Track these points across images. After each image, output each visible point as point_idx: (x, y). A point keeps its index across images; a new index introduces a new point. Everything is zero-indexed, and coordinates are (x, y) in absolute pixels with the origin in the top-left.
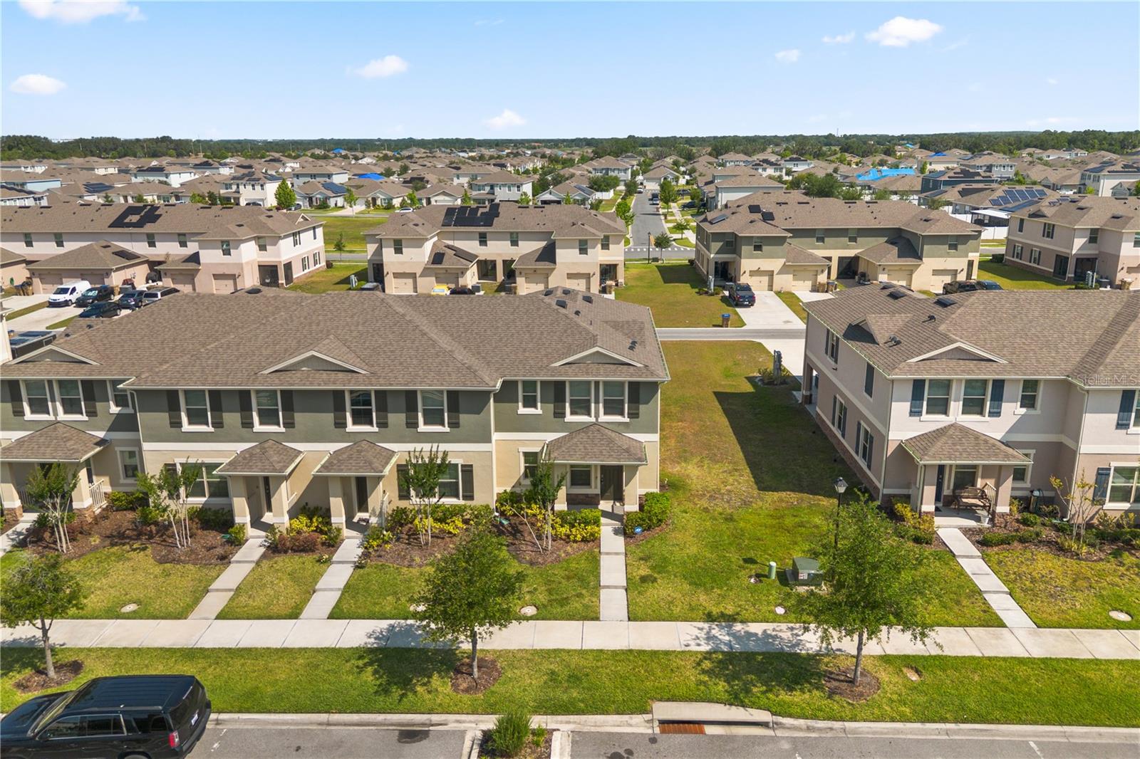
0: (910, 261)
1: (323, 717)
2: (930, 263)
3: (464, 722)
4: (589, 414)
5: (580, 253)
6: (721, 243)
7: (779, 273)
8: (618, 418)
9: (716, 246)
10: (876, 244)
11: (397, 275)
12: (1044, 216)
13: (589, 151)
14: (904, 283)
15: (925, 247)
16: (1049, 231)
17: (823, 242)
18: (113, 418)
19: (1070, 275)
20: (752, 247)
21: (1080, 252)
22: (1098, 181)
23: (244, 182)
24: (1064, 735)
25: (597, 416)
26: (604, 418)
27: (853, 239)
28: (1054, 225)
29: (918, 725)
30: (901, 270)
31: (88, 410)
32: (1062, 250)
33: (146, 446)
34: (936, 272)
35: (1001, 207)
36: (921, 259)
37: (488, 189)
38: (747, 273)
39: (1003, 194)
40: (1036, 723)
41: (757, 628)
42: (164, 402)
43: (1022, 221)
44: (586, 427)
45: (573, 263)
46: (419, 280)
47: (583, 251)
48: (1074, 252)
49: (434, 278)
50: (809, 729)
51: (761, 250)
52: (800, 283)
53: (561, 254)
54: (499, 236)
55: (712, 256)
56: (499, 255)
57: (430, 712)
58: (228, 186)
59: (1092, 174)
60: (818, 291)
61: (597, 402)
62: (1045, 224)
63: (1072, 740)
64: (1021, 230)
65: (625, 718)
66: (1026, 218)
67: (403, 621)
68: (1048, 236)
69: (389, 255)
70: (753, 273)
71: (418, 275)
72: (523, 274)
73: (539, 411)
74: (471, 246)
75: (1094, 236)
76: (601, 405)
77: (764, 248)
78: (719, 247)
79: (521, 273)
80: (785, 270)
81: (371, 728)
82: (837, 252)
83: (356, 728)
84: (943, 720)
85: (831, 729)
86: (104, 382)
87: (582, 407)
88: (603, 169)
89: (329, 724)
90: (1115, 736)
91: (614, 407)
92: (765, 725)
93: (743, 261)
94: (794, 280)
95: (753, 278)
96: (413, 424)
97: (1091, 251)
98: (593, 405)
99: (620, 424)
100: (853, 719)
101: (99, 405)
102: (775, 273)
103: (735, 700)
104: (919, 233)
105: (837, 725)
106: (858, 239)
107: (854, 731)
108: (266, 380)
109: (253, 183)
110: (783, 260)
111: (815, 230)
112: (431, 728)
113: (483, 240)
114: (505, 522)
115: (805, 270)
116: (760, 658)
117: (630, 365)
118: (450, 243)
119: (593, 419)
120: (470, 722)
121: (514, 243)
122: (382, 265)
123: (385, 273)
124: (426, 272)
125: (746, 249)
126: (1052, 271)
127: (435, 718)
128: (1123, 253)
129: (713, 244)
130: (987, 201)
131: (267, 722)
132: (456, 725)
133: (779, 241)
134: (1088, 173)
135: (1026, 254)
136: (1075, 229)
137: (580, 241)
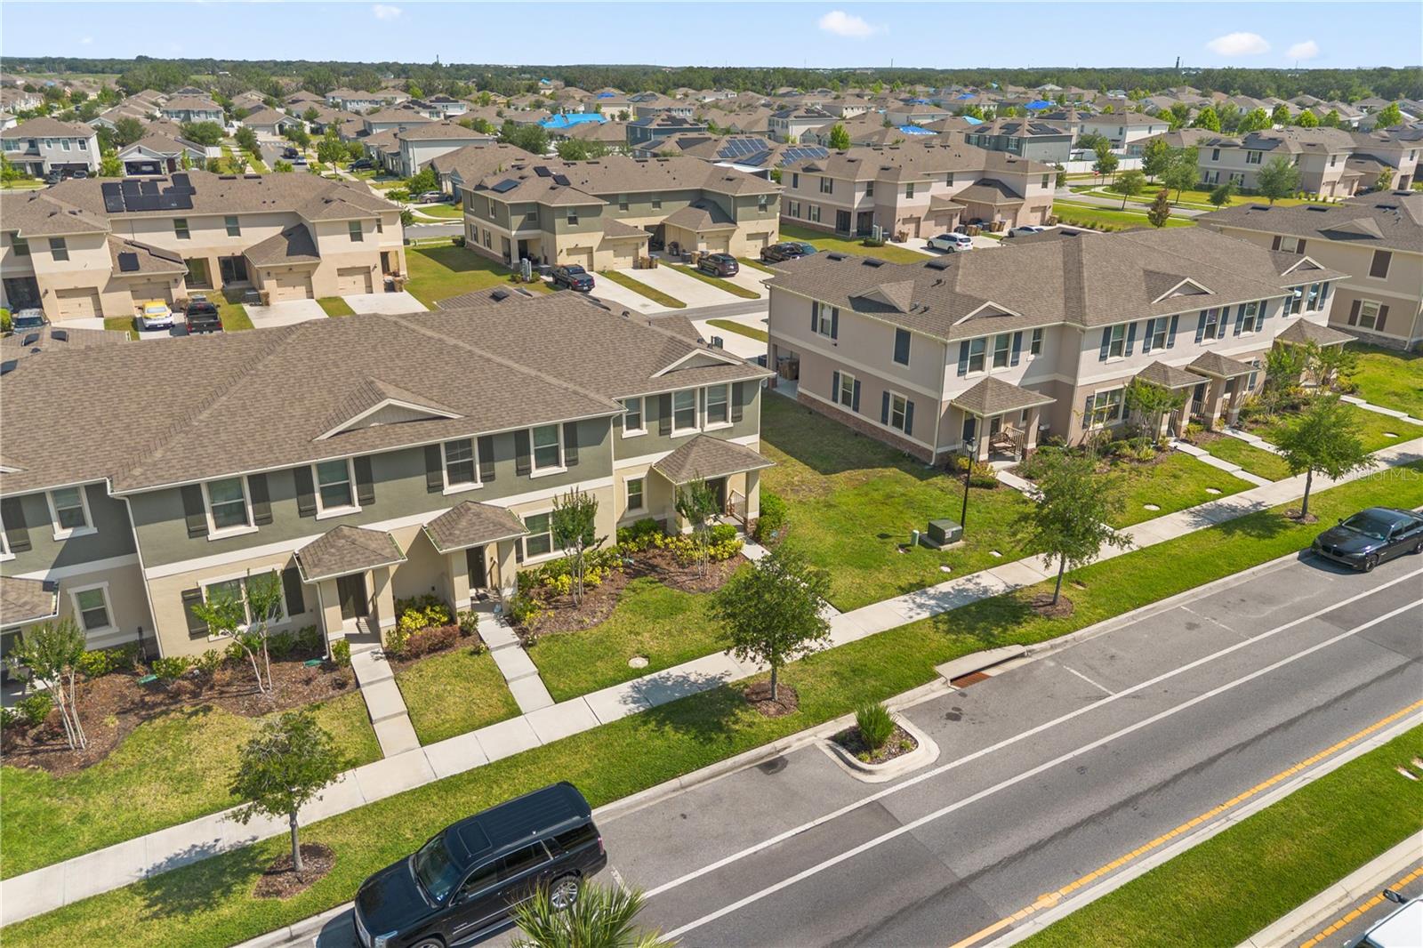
0: (724, 227)
1: (674, 783)
2: (744, 227)
3: (804, 738)
4: (693, 425)
5: (352, 240)
6: (523, 217)
7: (599, 249)
8: (721, 425)
9: (517, 220)
10: (680, 208)
11: (62, 294)
12: (819, 170)
13: (111, 82)
14: (721, 251)
15: (739, 209)
16: (827, 187)
17: (627, 209)
18: (60, 548)
19: (853, 230)
20: (566, 220)
21: (862, 206)
22: (787, 127)
24: (1194, 596)
25: (702, 426)
26: (709, 427)
27: (657, 205)
28: (832, 180)
29: (1114, 619)
30: (718, 236)
31: (13, 543)
32: (844, 205)
33: (150, 573)
34: (751, 237)
35: (735, 160)
36: (736, 224)
37: (24, 147)
38: (565, 252)
39: (726, 145)
40: (1176, 593)
41: (945, 587)
42: (178, 503)
43: (796, 176)
44: (694, 441)
45: (345, 254)
46: (102, 297)
47: (357, 236)
48: (856, 206)
49: (129, 293)
50: (1053, 647)
51: (577, 223)
52: (621, 259)
53: (326, 244)
54: (207, 222)
55: (514, 233)
56: (211, 249)
57: (769, 740)
59: (780, 120)
60: (641, 268)
61: (702, 411)
62: (822, 178)
63: (1201, 597)
64: (795, 185)
65: (927, 686)
66: (800, 172)
67: (640, 680)
68: (826, 191)
69: (43, 263)
70: (571, 252)
71: (100, 291)
72: (272, 274)
73: (644, 431)
74: (166, 240)
75: (870, 189)
76: (706, 413)
77: (580, 220)
78: (520, 222)
79: (269, 274)
80: (605, 245)
81: (728, 774)
82: (640, 221)
83: (714, 780)
84: (1126, 610)
85: (1066, 642)
86: (42, 495)
87: (687, 419)
88: (179, 112)
89: (683, 787)
90: (1218, 586)
91: (717, 413)
92: (1021, 656)
93: (558, 237)
94: (615, 256)
95: (571, 257)
96: (523, 471)
97: (869, 206)
98: (698, 414)
99: (724, 430)
100: (1076, 629)
101: (34, 533)
102: (594, 249)
103: (991, 645)
104: (730, 194)
105: (1069, 637)
106: (662, 204)
107: (1081, 638)
108: (327, 448)
110: (602, 233)
111: (617, 195)
112: (781, 754)
113: (182, 229)
114: (632, 561)
115: (626, 243)
116: (973, 608)
117: (728, 364)
118: (129, 237)
119: (698, 430)
120: (810, 736)
121: (234, 231)
122: (34, 278)
123: (42, 292)
124: (113, 285)
125: (560, 223)
126: (834, 227)
127: (779, 744)
128: (899, 205)
129: (513, 217)
130: (715, 154)
131: (621, 809)
132: (800, 743)
133: (595, 211)
134: (776, 118)
135: (804, 211)
136: (855, 183)
137: (351, 223)
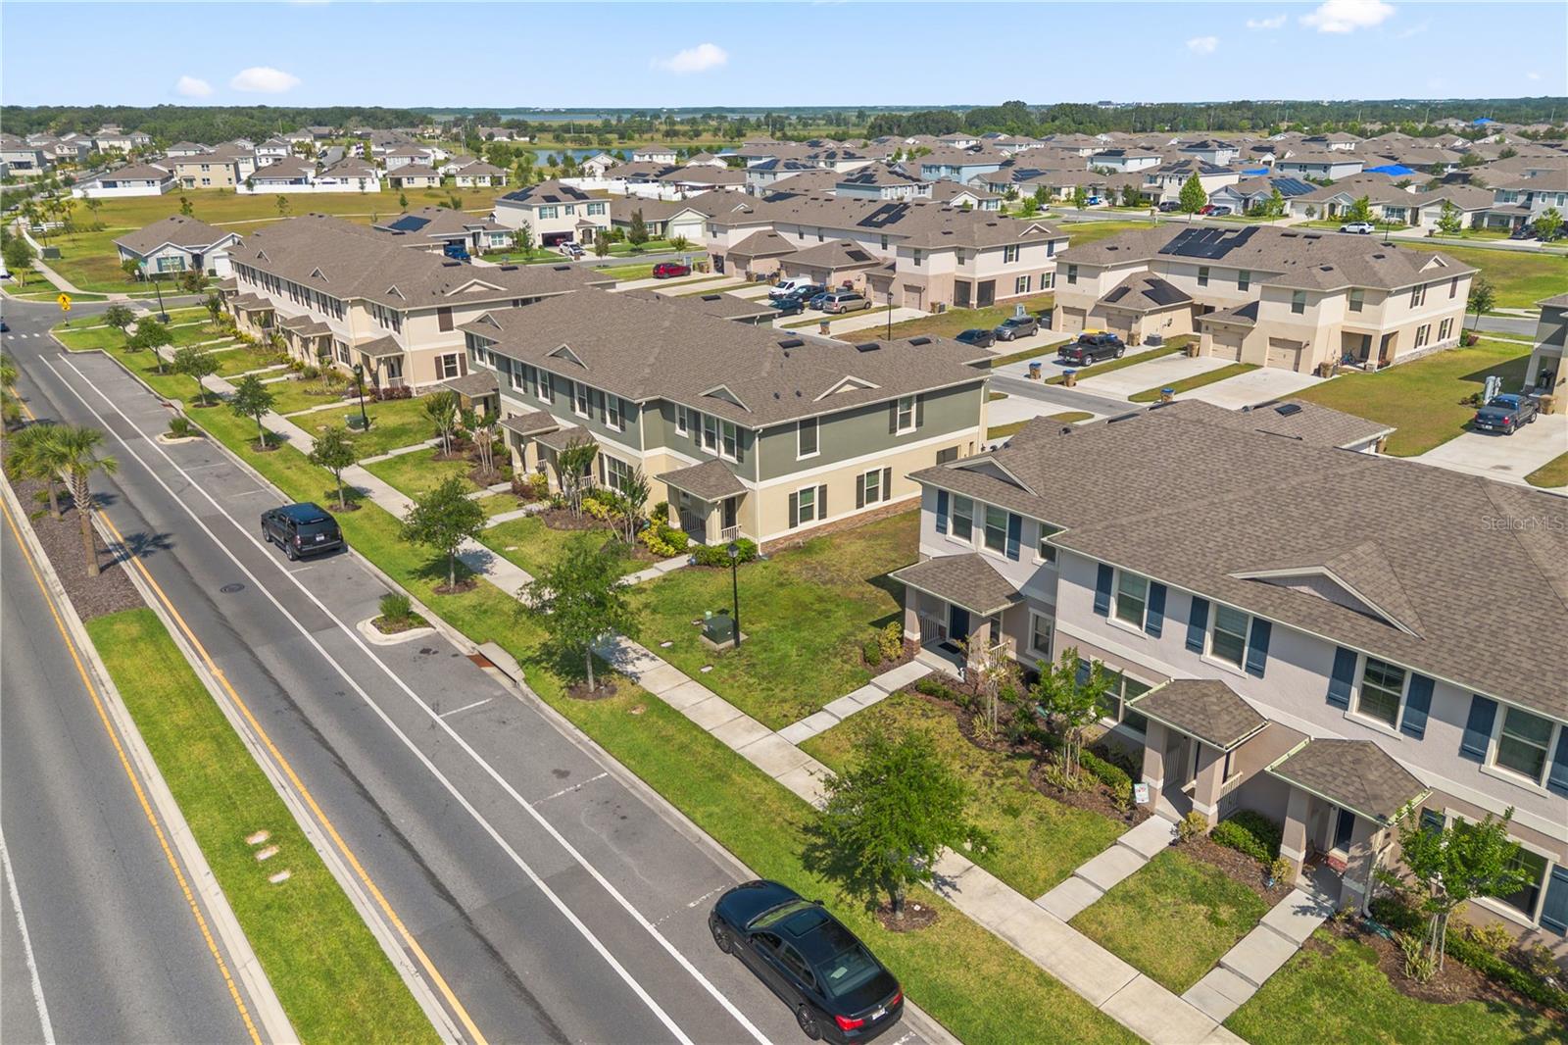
5: (1293, 311)
23: (1171, 174)
46: (1088, 319)
53: (1266, 309)
58: (1152, 179)
71: (1088, 313)
72: (1210, 330)
74: (1185, 282)
109: (1180, 175)
113: (1203, 277)
118: (1163, 276)
121: (1243, 285)
124: (1097, 310)
137: (1295, 293)
